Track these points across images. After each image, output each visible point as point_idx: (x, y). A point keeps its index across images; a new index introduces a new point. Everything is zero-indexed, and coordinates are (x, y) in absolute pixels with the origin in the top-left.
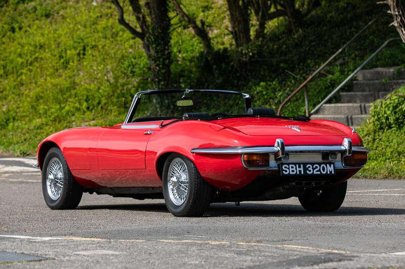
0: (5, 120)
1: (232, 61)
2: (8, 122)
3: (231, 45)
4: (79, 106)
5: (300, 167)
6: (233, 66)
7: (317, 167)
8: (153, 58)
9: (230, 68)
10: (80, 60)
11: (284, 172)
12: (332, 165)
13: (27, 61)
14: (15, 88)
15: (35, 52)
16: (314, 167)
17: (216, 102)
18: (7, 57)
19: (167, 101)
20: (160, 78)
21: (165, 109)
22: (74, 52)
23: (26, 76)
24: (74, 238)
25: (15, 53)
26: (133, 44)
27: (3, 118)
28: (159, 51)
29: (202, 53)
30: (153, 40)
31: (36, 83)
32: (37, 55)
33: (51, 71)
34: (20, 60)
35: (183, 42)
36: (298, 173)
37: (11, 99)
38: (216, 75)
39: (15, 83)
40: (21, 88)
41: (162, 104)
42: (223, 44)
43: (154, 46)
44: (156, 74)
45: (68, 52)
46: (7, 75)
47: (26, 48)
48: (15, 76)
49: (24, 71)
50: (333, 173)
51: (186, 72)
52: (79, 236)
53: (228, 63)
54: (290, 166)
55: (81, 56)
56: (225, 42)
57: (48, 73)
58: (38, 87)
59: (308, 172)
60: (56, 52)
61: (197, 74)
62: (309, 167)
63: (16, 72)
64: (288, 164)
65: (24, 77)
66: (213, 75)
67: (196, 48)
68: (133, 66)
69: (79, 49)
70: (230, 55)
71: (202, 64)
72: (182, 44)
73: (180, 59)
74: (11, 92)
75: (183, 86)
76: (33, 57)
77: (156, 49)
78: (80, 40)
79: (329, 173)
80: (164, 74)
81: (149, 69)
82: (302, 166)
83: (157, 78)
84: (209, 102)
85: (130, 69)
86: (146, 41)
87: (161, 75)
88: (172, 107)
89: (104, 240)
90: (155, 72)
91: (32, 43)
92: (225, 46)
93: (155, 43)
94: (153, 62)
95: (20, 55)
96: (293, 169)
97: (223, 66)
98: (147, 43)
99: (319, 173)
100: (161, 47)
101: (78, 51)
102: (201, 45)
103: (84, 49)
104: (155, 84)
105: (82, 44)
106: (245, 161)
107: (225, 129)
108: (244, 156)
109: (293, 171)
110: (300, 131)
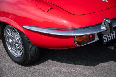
36: (112, 38)
106: (77, 42)
107: (52, 9)
108: (76, 38)
109: (109, 38)
110: (107, 2)
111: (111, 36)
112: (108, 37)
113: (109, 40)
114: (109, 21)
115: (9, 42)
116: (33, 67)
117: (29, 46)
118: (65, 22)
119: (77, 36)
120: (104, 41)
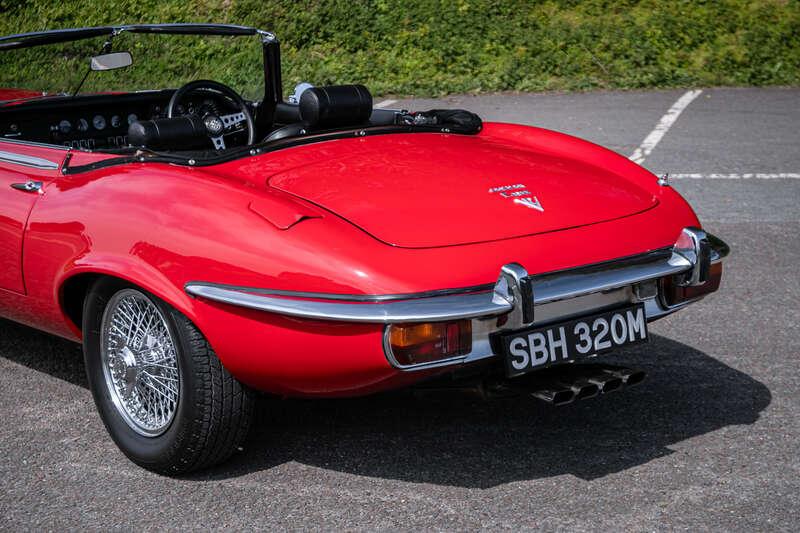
5: (557, 337)
7: (601, 328)
12: (640, 313)
16: (595, 328)
36: (553, 358)
50: (643, 335)
54: (532, 338)
59: (578, 347)
62: (582, 331)
64: (526, 334)
79: (632, 339)
82: (562, 330)
96: (538, 349)
106: (396, 349)
107: (307, 221)
108: (392, 330)
109: (539, 355)
110: (542, 210)
111: (547, 346)
112: (534, 350)
113: (535, 362)
114: (518, 276)
115: (121, 365)
116: (216, 483)
117: (207, 376)
118: (361, 274)
119: (397, 325)
120: (515, 364)
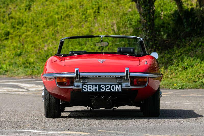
0: (45, 56)
1: (196, 17)
2: (48, 57)
3: (197, 6)
4: (93, 47)
5: (96, 86)
6: (197, 20)
7: (108, 87)
8: (143, 14)
9: (195, 21)
10: (95, 16)
11: (84, 90)
12: (120, 86)
13: (61, 17)
14: (53, 35)
15: (67, 11)
16: (106, 87)
17: (184, 43)
18: (48, 14)
19: (151, 43)
20: (147, 28)
21: (150, 49)
22: (92, 11)
23: (60, 27)
24: (69, 132)
25: (53, 12)
26: (132, 5)
27: (44, 55)
28: (147, 10)
29: (176, 11)
30: (143, 2)
31: (66, 31)
32: (68, 13)
33: (77, 23)
34: (57, 16)
35: (164, 4)
36: (94, 90)
37: (50, 42)
38: (185, 26)
39: (53, 32)
40: (57, 35)
41: (148, 45)
42: (192, 5)
43: (143, 6)
44: (145, 25)
45: (88, 11)
46: (48, 27)
47: (61, 8)
48: (54, 27)
49: (59, 24)
50: (120, 90)
51: (166, 24)
52: (73, 131)
53: (193, 18)
54: (89, 86)
55: (97, 13)
56: (193, 4)
57: (74, 25)
58: (68, 34)
59: (101, 90)
60: (80, 11)
61: (173, 25)
62: (103, 87)
63: (54, 24)
64: (87, 85)
65: (59, 27)
66: (184, 26)
67: (173, 8)
68: (131, 20)
69: (95, 9)
70: (195, 13)
71: (176, 18)
72: (164, 5)
73: (162, 16)
74: (50, 38)
75: (162, 33)
76: (65, 14)
77: (145, 8)
78: (97, 3)
79: (117, 90)
80: (150, 25)
81: (140, 22)
82: (97, 86)
83: (145, 28)
84: (179, 43)
85: (129, 22)
86: (138, 3)
87: (148, 26)
88: (154, 47)
89: (88, 134)
90: (144, 24)
91: (65, 5)
92: (193, 7)
93: (144, 5)
94: (143, 17)
95: (57, 13)
96: (90, 88)
97: (190, 19)
98: (139, 4)
99: (110, 90)
100: (148, 7)
101: (94, 10)
102: (177, 6)
103: (99, 9)
104: (144, 32)
105: (97, 6)
111: (93, 88)
